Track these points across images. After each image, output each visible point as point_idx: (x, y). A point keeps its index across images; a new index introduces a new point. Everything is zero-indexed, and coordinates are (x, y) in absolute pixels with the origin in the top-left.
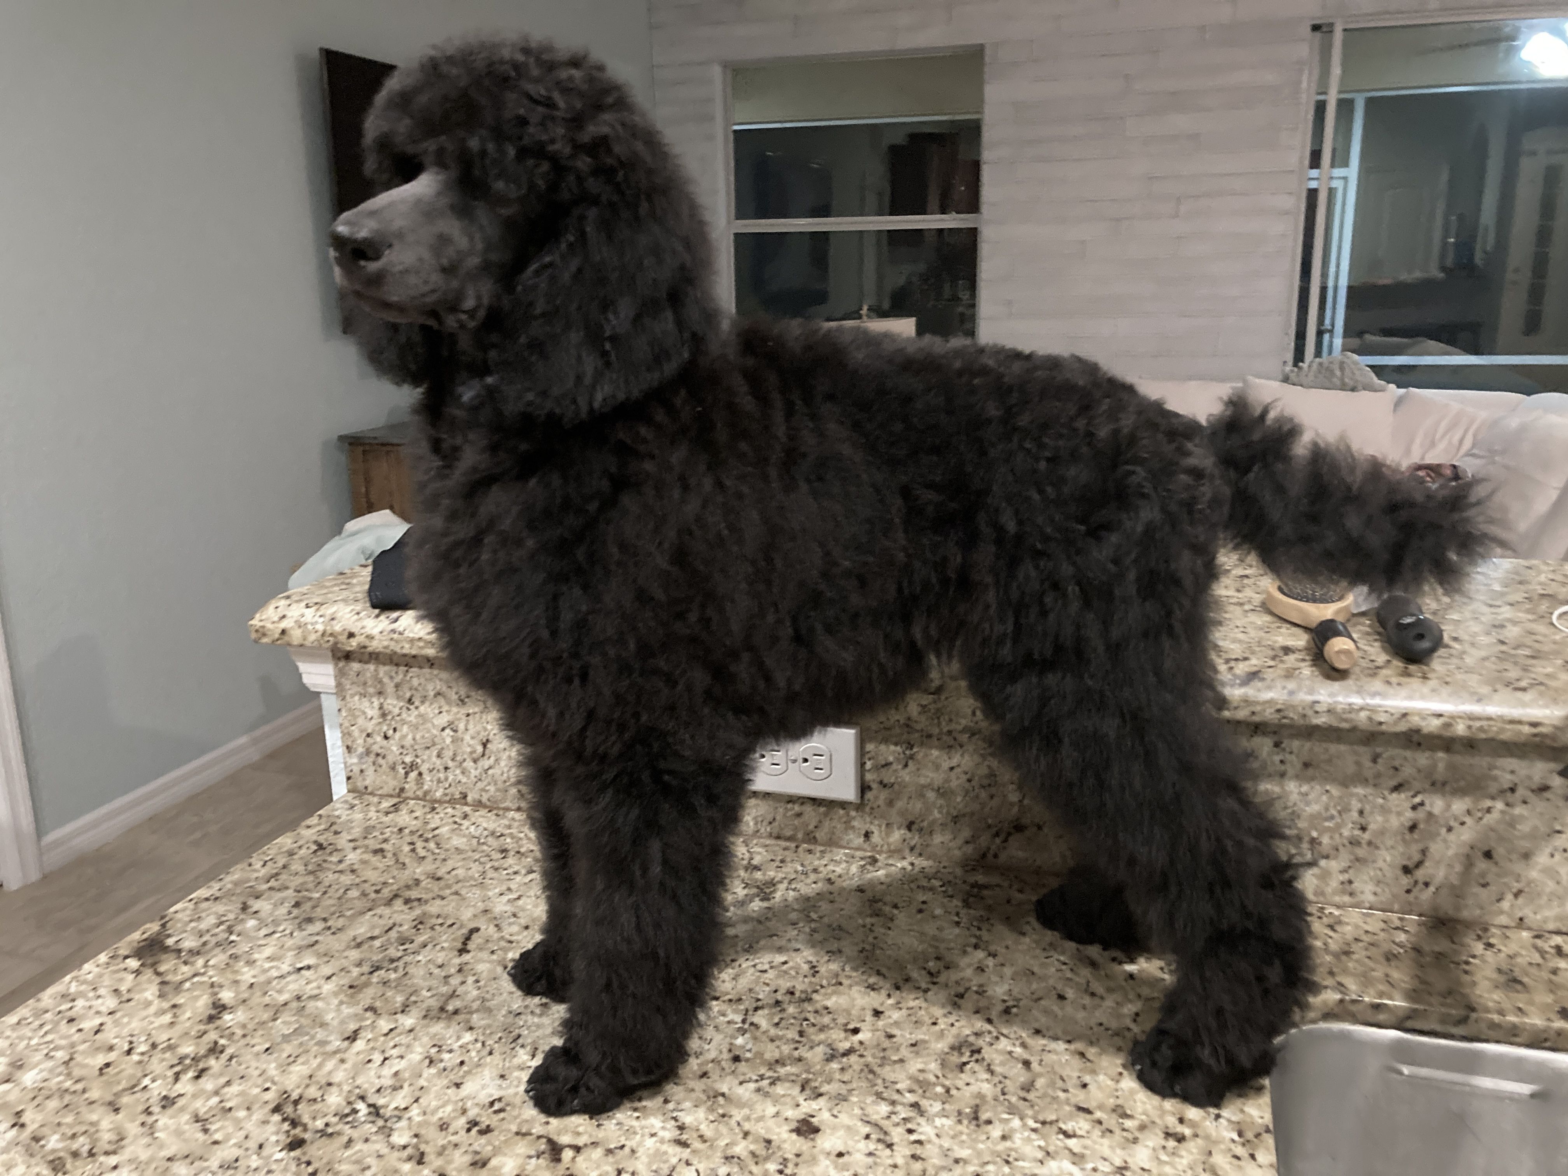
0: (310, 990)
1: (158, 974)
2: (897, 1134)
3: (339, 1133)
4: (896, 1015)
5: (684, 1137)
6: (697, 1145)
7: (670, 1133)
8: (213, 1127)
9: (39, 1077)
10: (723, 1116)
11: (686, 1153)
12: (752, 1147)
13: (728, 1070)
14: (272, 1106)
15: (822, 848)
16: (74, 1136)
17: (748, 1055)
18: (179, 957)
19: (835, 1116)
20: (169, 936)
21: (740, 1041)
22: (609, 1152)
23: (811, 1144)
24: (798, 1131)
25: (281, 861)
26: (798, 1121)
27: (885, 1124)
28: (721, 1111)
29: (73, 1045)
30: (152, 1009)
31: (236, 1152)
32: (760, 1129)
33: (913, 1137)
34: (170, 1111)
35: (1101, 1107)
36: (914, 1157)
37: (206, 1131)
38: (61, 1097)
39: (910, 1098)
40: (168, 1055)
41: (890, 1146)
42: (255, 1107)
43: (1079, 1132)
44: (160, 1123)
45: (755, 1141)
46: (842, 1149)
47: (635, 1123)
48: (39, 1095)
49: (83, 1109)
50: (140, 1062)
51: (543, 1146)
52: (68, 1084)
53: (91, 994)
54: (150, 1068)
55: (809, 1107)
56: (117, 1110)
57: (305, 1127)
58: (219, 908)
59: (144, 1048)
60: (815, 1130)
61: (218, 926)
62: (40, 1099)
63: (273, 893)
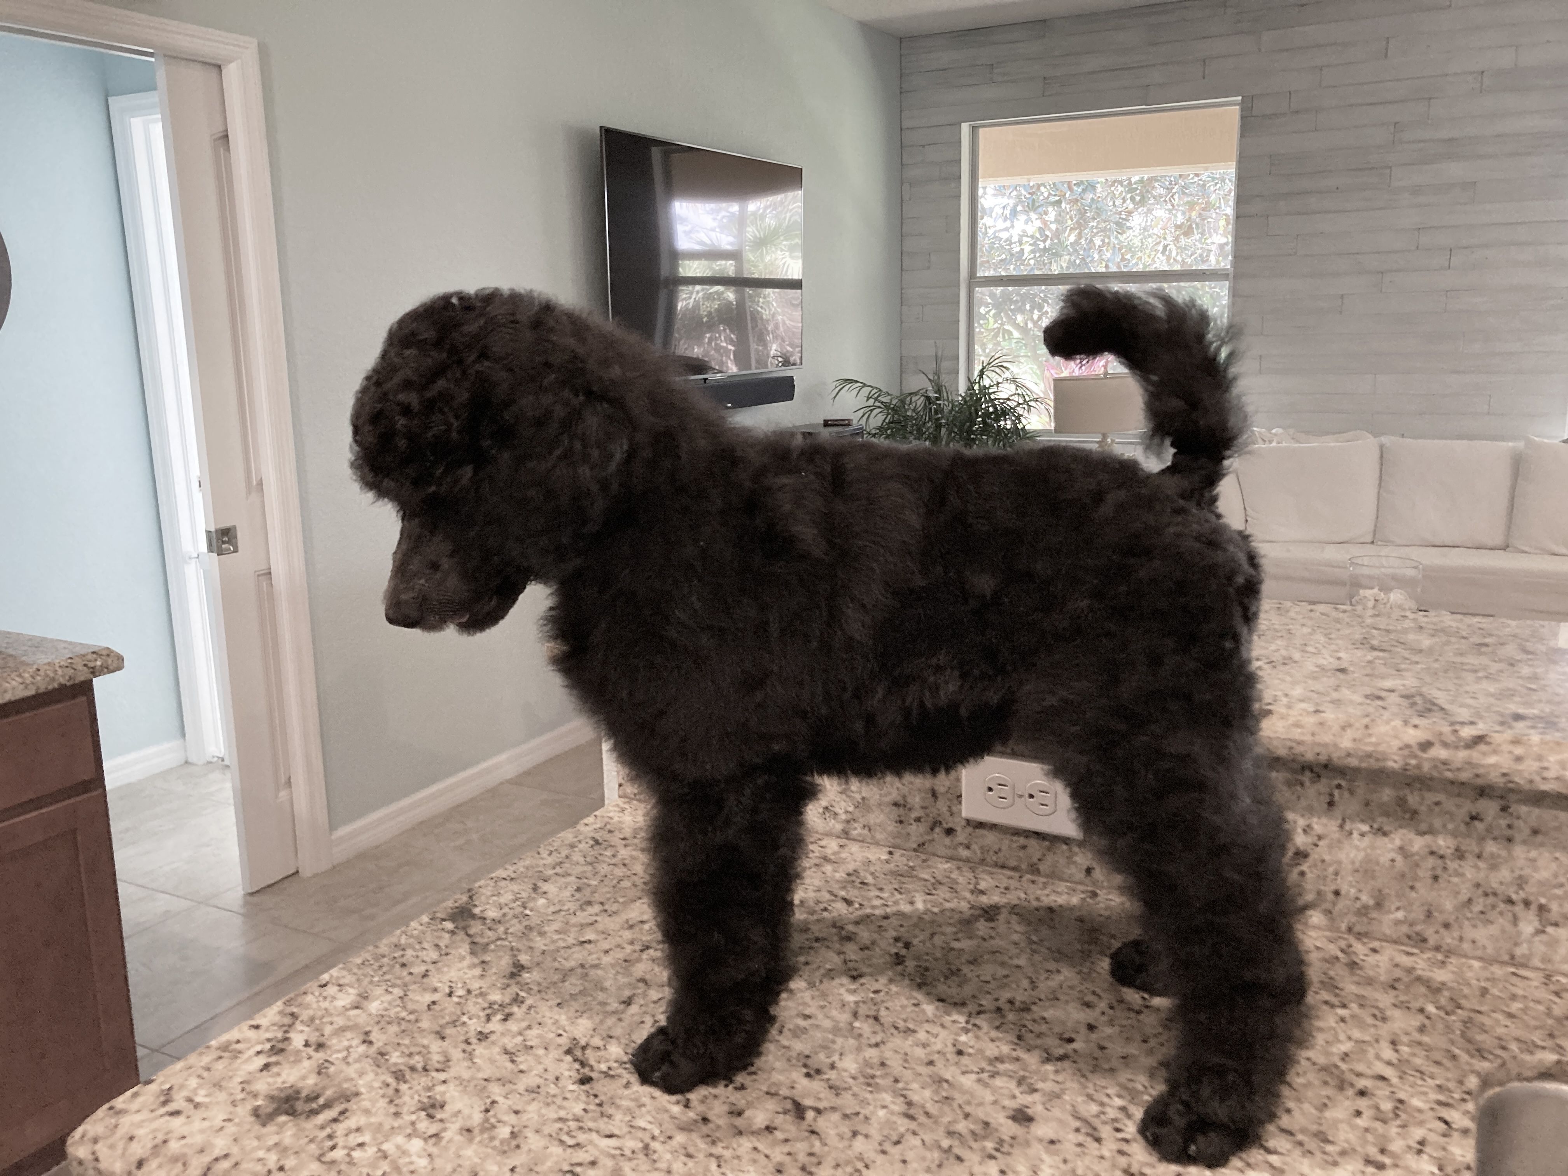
0: (592, 959)
1: (469, 936)
2: (1106, 1132)
3: (619, 1076)
4: (1109, 1030)
5: (912, 1112)
6: (922, 1119)
7: (898, 1106)
8: (519, 1060)
9: (381, 1007)
10: (947, 1098)
11: (913, 1125)
12: (972, 1127)
13: (952, 1061)
14: (566, 1048)
15: (1045, 880)
16: (410, 1055)
17: (971, 1051)
18: (484, 924)
19: (1048, 1110)
20: (476, 906)
21: (963, 1038)
22: (846, 1116)
23: (1025, 1130)
24: (1014, 1118)
25: (565, 852)
26: (1015, 1110)
27: (1094, 1121)
28: (944, 1094)
29: (405, 985)
30: (465, 963)
31: (539, 1081)
32: (980, 1113)
33: (1120, 1135)
34: (484, 1044)
36: (1121, 1152)
37: (513, 1061)
38: (399, 1024)
39: (1118, 1102)
40: (480, 1000)
41: (1098, 1140)
42: (551, 1048)
43: (1280, 1150)
44: (477, 1052)
45: (975, 1122)
46: (1053, 1137)
47: (868, 1096)
48: (382, 1021)
49: (417, 1035)
50: (459, 1004)
51: (789, 1105)
52: (403, 1014)
53: (417, 947)
54: (466, 1009)
55: (1024, 1099)
56: (443, 1038)
57: (592, 1068)
58: (515, 887)
59: (461, 992)
60: (1030, 1119)
61: (514, 901)
62: (383, 1023)
63: (558, 878)
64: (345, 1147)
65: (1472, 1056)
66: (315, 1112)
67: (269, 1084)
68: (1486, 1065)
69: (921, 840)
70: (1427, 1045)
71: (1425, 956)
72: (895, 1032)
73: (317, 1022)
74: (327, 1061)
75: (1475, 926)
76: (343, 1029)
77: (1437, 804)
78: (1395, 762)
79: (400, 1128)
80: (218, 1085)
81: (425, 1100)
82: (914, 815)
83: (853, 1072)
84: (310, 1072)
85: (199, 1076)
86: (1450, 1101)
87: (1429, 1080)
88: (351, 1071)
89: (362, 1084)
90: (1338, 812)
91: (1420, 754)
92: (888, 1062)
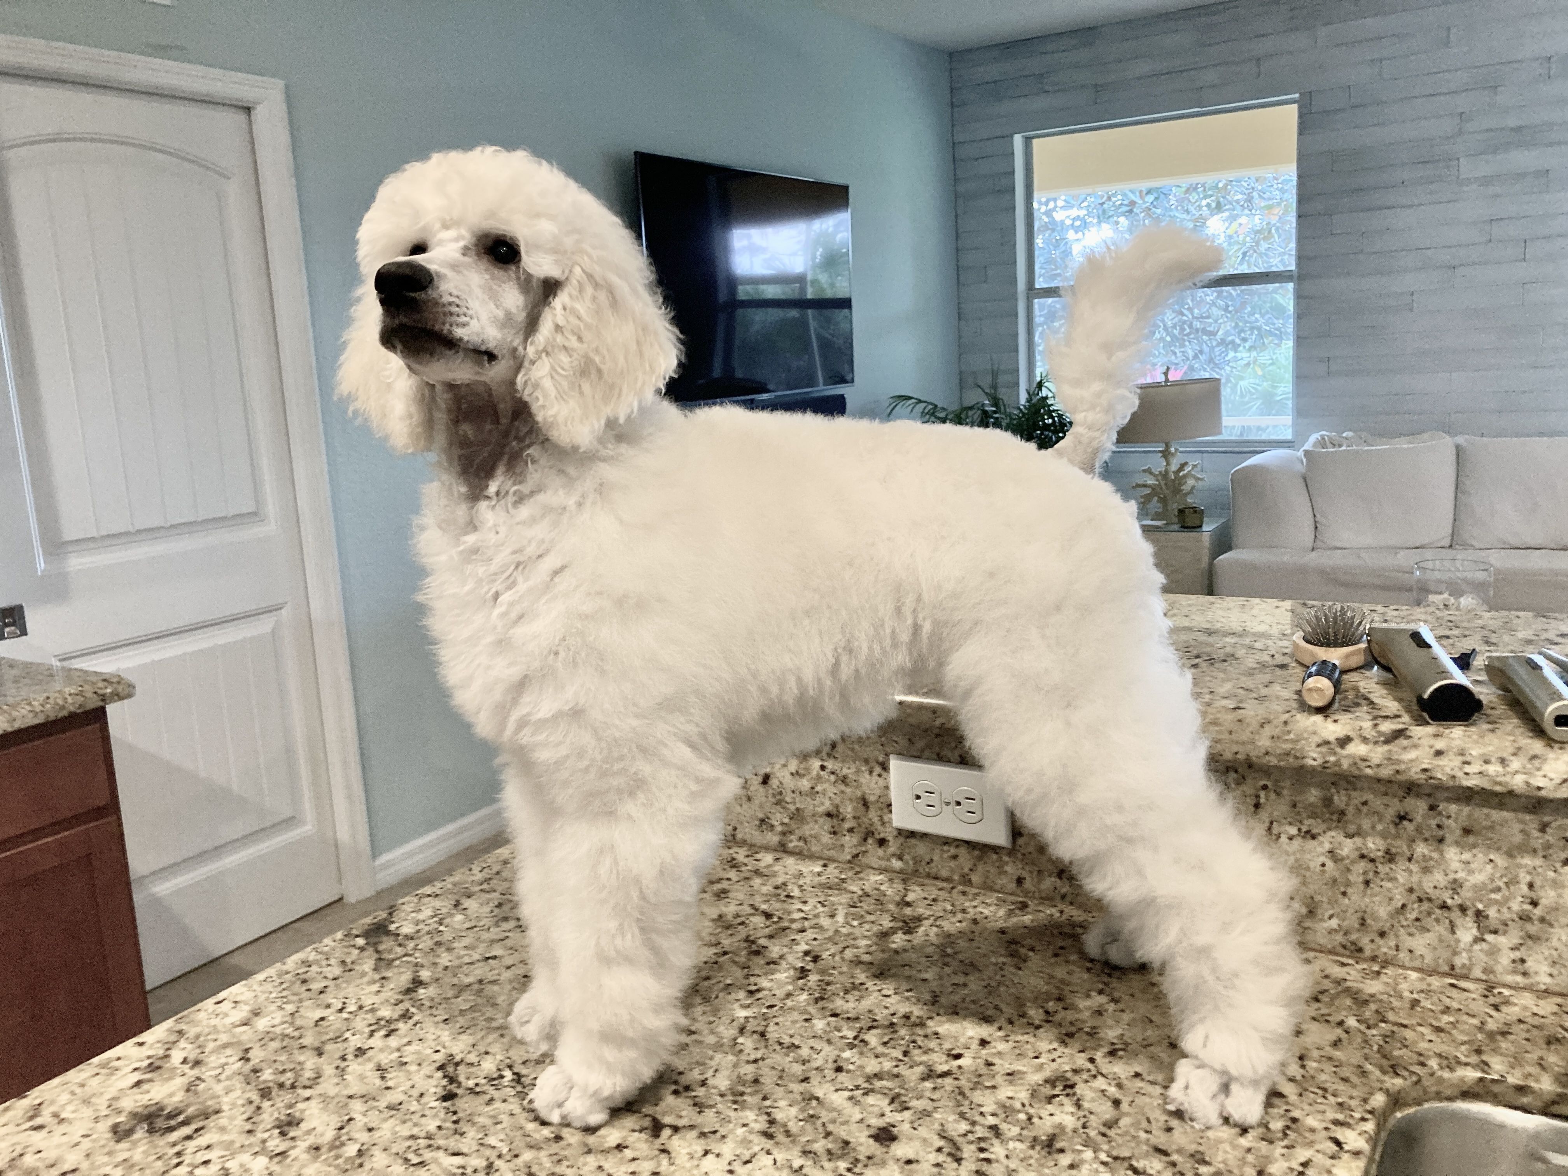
0: (491, 976)
1: (378, 952)
2: (969, 1151)
3: (484, 1093)
4: (1001, 1046)
5: (772, 1130)
6: (781, 1137)
7: (761, 1124)
8: (388, 1076)
9: (270, 1024)
10: (812, 1116)
11: (769, 1144)
12: (830, 1146)
14: (438, 1064)
15: (977, 891)
16: (284, 1071)
17: (851, 1067)
18: (397, 940)
19: (915, 1129)
20: (393, 922)
21: (847, 1054)
22: (703, 1135)
23: (885, 1150)
24: (876, 1137)
25: (496, 868)
26: (879, 1129)
27: (960, 1140)
28: (811, 1112)
29: (300, 1001)
30: (366, 979)
31: (402, 1098)
32: (842, 1132)
33: (982, 1155)
34: (360, 1060)
35: (1179, 1151)
36: (978, 1172)
37: (383, 1078)
38: (283, 1040)
39: (991, 1121)
40: (369, 1016)
41: (958, 1160)
42: (425, 1064)
44: (349, 1069)
45: (835, 1141)
46: (912, 1156)
47: (732, 1114)
48: (267, 1037)
49: (296, 1052)
50: (347, 1019)
51: (647, 1122)
52: (290, 1031)
53: (324, 963)
54: (353, 1025)
55: (892, 1117)
56: (320, 1054)
57: (459, 1084)
58: (437, 903)
59: (352, 1008)
60: (893, 1138)
61: (433, 917)
62: (266, 1039)
63: (483, 894)
64: (189, 1165)
65: (1384, 1072)
66: (171, 1129)
67: (136, 1101)
68: (1398, 1081)
69: (855, 852)
70: (1339, 1060)
71: (1359, 967)
72: (778, 1048)
73: (202, 1039)
74: (198, 1078)
75: (1411, 935)
76: (225, 1046)
77: (1365, 803)
78: (1315, 760)
79: (250, 1145)
80: (86, 1102)
81: (283, 1118)
82: (847, 825)
83: (723, 1089)
84: (179, 1090)
85: (73, 1093)
86: (1348, 1120)
87: (1332, 1100)
88: (219, 1088)
89: (226, 1102)
90: (1264, 815)
91: (1338, 750)
92: (762, 1080)
